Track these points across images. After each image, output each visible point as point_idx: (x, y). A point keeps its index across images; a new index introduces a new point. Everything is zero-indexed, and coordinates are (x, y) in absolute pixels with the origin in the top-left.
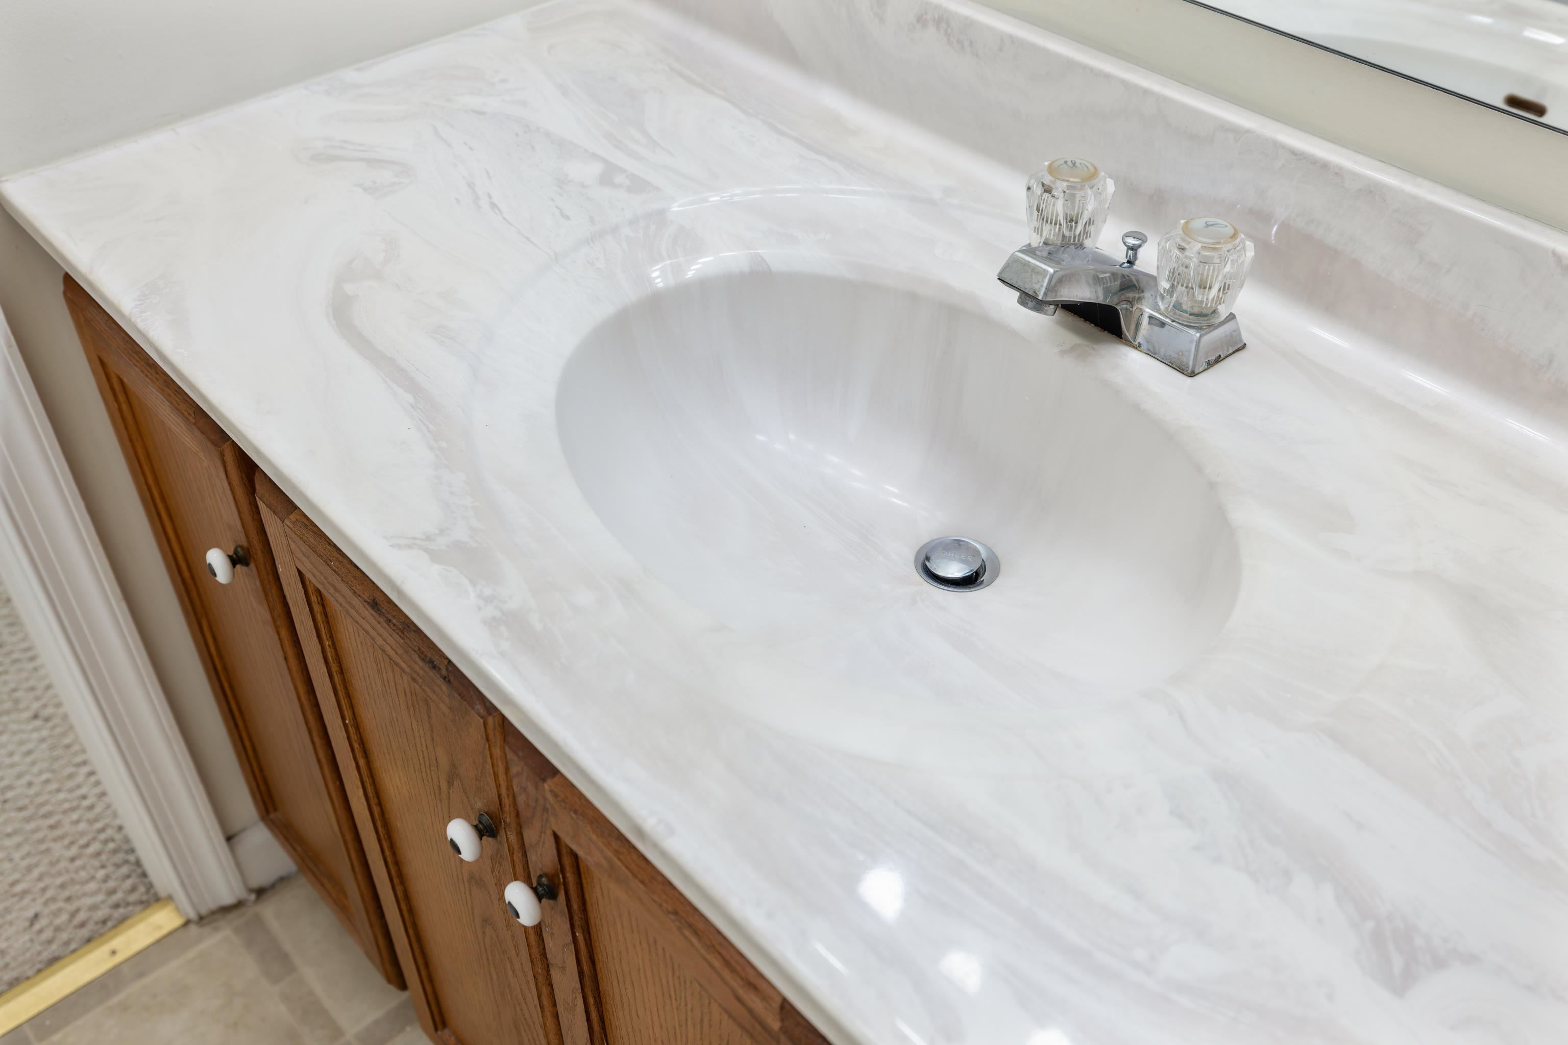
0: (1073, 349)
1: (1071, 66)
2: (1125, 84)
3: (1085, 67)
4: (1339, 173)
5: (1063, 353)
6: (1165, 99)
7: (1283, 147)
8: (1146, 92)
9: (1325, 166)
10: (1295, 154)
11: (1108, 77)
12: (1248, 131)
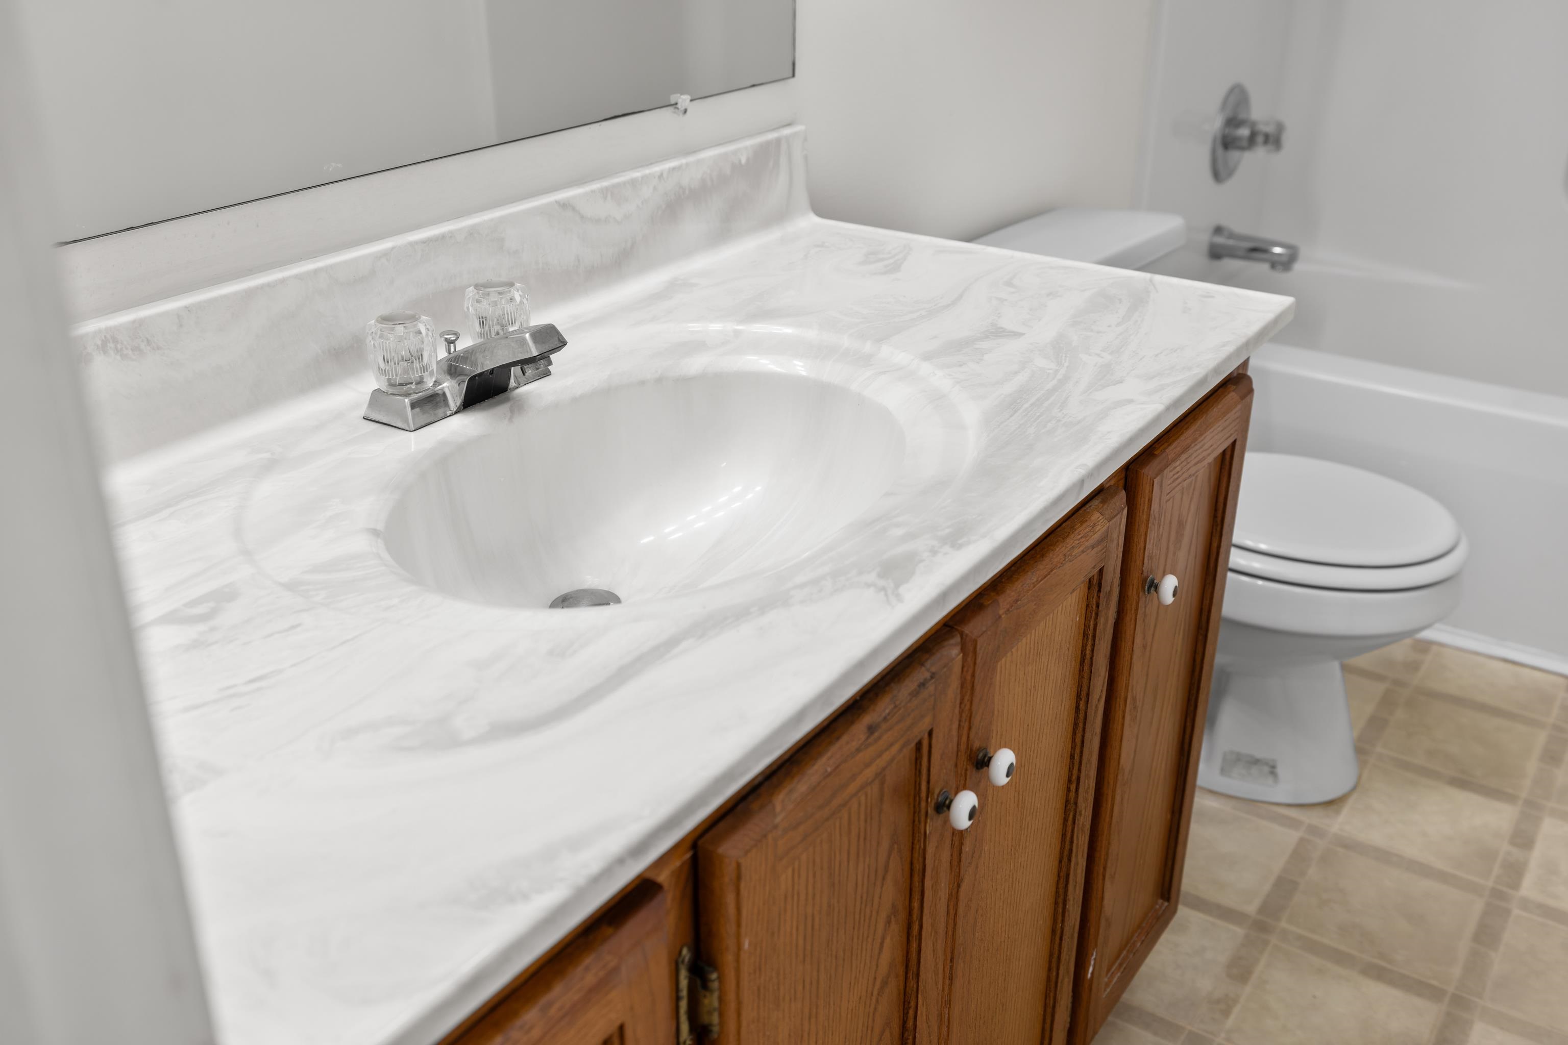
0: (512, 411)
1: (250, 294)
2: (298, 277)
3: (262, 287)
4: (451, 235)
5: (511, 419)
6: (331, 267)
7: (416, 243)
8: (316, 272)
9: (442, 238)
10: (424, 242)
11: (283, 281)
12: (393, 248)
